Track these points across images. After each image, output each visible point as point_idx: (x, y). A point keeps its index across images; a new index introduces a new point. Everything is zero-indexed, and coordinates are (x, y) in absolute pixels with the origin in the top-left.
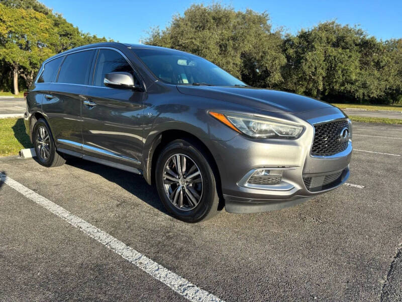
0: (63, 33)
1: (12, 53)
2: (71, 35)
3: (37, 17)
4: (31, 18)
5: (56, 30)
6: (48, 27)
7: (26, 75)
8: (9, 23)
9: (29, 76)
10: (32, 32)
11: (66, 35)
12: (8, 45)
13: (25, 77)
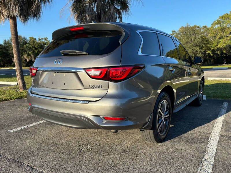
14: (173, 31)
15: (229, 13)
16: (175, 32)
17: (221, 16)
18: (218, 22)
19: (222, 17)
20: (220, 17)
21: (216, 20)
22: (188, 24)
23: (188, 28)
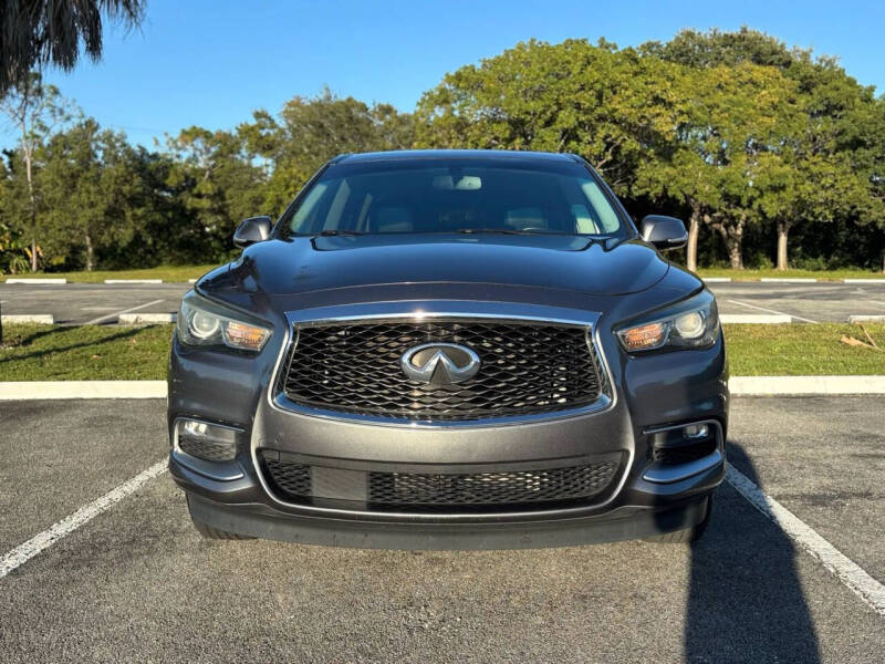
0: (821, 108)
1: (683, 175)
2: (841, 108)
3: (754, 79)
4: (742, 85)
5: (802, 101)
6: (776, 100)
7: (726, 227)
8: (679, 107)
9: (732, 228)
10: (737, 118)
11: (830, 110)
12: (678, 157)
13: (723, 229)
14: (258, 115)
15: (478, 66)
16: (266, 116)
17: (452, 74)
18: (443, 99)
19: (459, 77)
20: (447, 75)
21: (437, 89)
22: (327, 89)
23: (332, 109)
